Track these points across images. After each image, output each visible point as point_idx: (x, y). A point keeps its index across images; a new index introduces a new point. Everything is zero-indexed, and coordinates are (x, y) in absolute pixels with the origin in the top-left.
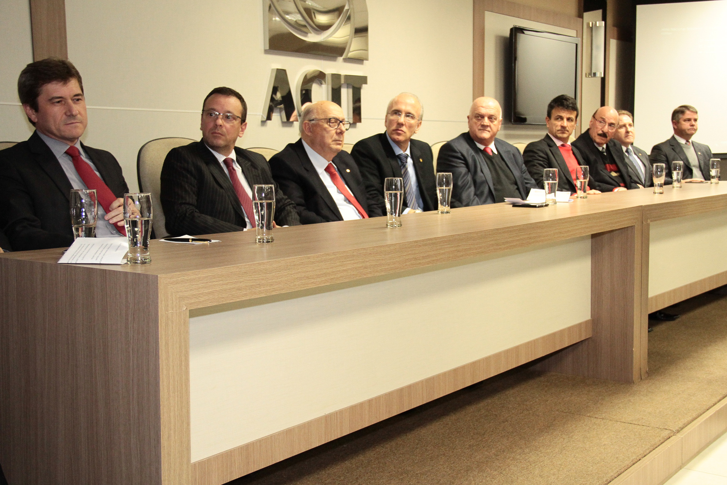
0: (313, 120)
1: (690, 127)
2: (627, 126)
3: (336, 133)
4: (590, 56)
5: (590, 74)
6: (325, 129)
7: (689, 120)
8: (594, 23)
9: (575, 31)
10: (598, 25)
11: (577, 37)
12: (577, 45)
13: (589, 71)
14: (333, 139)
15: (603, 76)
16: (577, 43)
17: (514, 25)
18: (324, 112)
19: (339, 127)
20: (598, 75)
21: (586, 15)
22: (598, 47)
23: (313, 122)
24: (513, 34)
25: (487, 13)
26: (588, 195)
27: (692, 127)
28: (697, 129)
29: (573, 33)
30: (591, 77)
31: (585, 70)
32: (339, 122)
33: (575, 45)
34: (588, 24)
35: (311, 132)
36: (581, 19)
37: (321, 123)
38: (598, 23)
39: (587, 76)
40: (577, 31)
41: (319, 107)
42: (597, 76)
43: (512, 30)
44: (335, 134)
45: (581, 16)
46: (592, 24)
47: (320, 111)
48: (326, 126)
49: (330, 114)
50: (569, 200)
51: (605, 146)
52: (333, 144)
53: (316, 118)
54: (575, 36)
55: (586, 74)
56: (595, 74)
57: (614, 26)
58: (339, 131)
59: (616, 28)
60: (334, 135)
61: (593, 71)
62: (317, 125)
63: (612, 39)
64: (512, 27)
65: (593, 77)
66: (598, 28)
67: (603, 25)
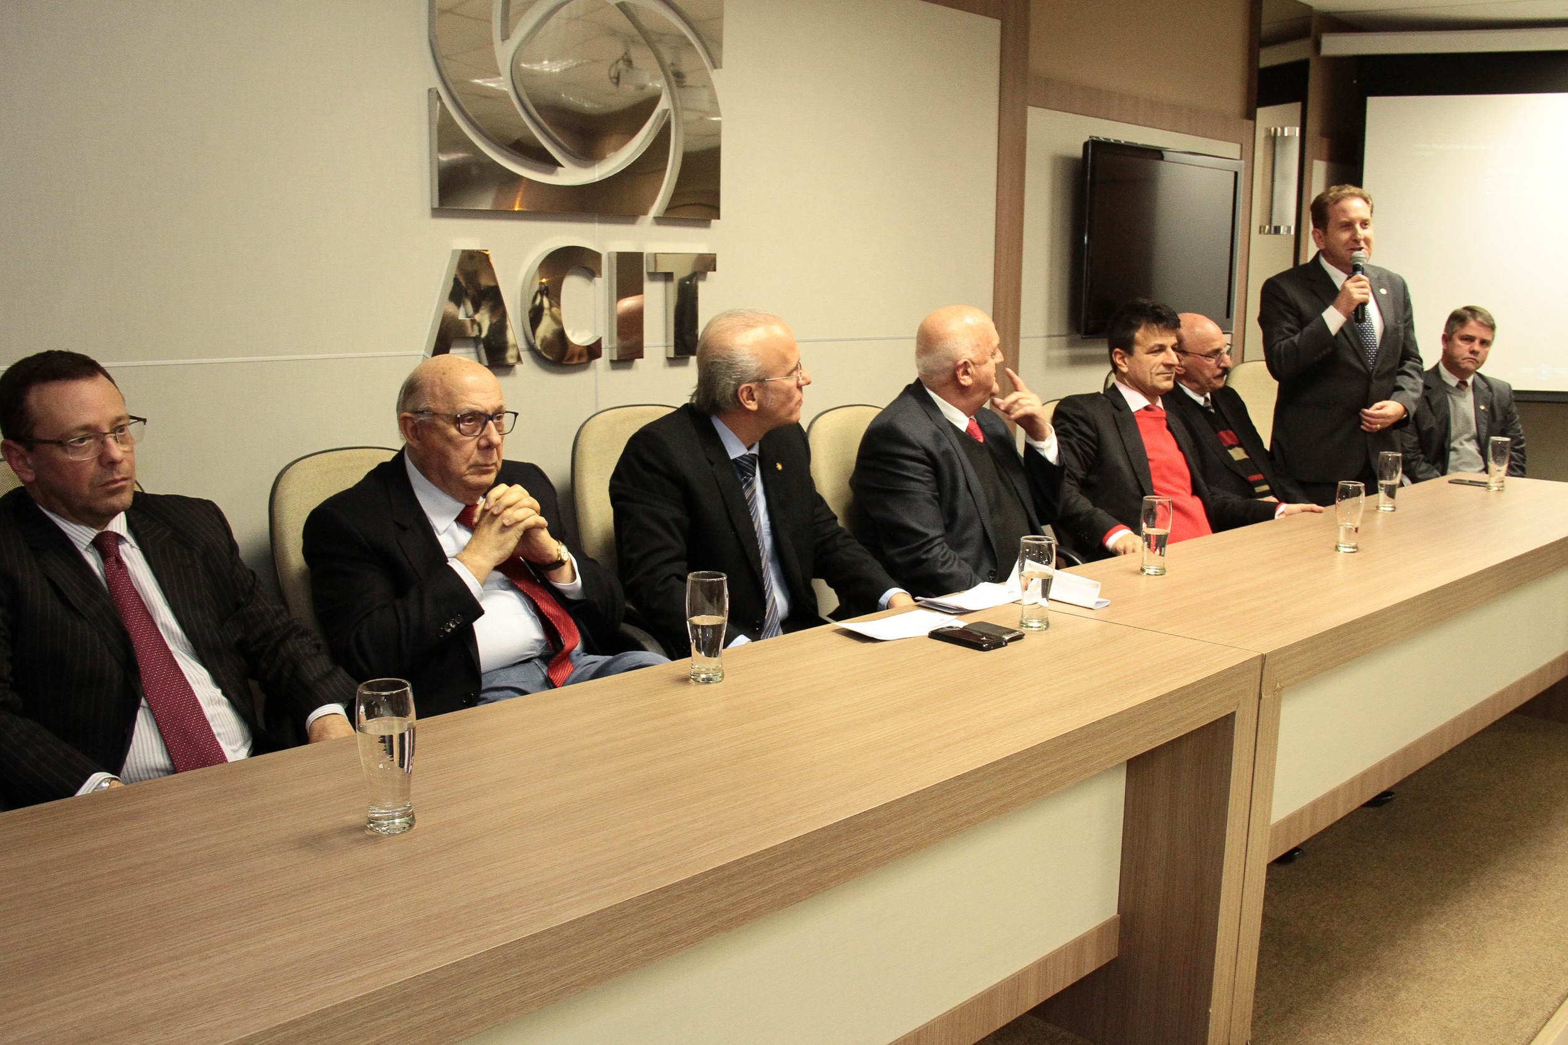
0: (422, 412)
1: (1468, 355)
3: (478, 446)
4: (1269, 193)
5: (1268, 229)
6: (450, 440)
7: (1470, 339)
8: (1279, 130)
9: (1238, 146)
10: (1286, 135)
11: (1240, 159)
12: (1236, 174)
13: (1265, 224)
14: (471, 461)
15: (1294, 233)
16: (1236, 170)
17: (1090, 137)
18: (449, 395)
19: (483, 433)
20: (1285, 229)
21: (1262, 113)
22: (1285, 177)
23: (422, 418)
24: (1088, 154)
25: (1030, 110)
27: (1472, 356)
28: (1483, 362)
29: (1232, 149)
30: (1271, 235)
31: (1257, 219)
32: (485, 418)
33: (1233, 175)
34: (1267, 131)
35: (419, 439)
36: (1252, 122)
37: (441, 423)
38: (1286, 129)
39: (1263, 234)
40: (1242, 145)
41: (438, 381)
42: (1283, 232)
43: (1086, 145)
44: (476, 451)
45: (1251, 116)
46: (1276, 130)
47: (438, 391)
48: (453, 431)
49: (463, 401)
52: (471, 474)
53: (428, 410)
54: (1238, 157)
55: (1260, 229)
56: (1277, 230)
57: (1323, 135)
58: (483, 442)
59: (1325, 140)
60: (472, 454)
61: (1275, 223)
62: (431, 427)
63: (1317, 159)
64: (1087, 139)
65: (1274, 234)
66: (1285, 140)
67: (1297, 134)
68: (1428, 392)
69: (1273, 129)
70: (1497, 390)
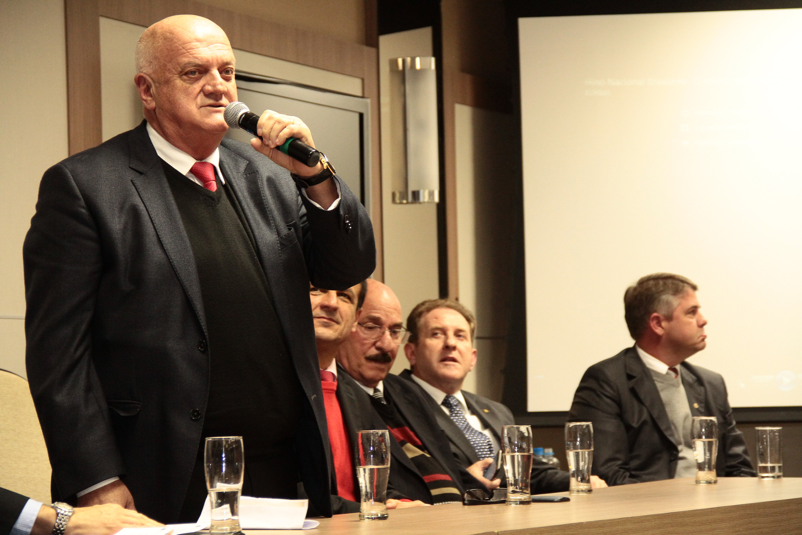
2: (451, 333)
4: (401, 147)
5: (404, 195)
8: (409, 60)
9: (359, 81)
10: (418, 66)
11: (363, 97)
12: (361, 116)
13: (399, 188)
15: (437, 199)
16: (362, 112)
20: (424, 197)
21: (386, 40)
22: (421, 125)
25: (103, 22)
26: (389, 512)
29: (352, 85)
30: (408, 203)
31: (390, 184)
33: (356, 117)
34: (393, 63)
36: (373, 50)
38: (418, 60)
39: (398, 201)
40: (363, 80)
42: (421, 199)
45: (372, 42)
46: (404, 62)
50: (305, 525)
51: (380, 386)
54: (359, 93)
55: (394, 195)
56: (416, 195)
57: (464, 69)
59: (468, 77)
61: (412, 188)
63: (459, 103)
65: (412, 203)
66: (418, 74)
67: (433, 66)
68: (632, 383)
69: (400, 61)
70: (710, 383)
